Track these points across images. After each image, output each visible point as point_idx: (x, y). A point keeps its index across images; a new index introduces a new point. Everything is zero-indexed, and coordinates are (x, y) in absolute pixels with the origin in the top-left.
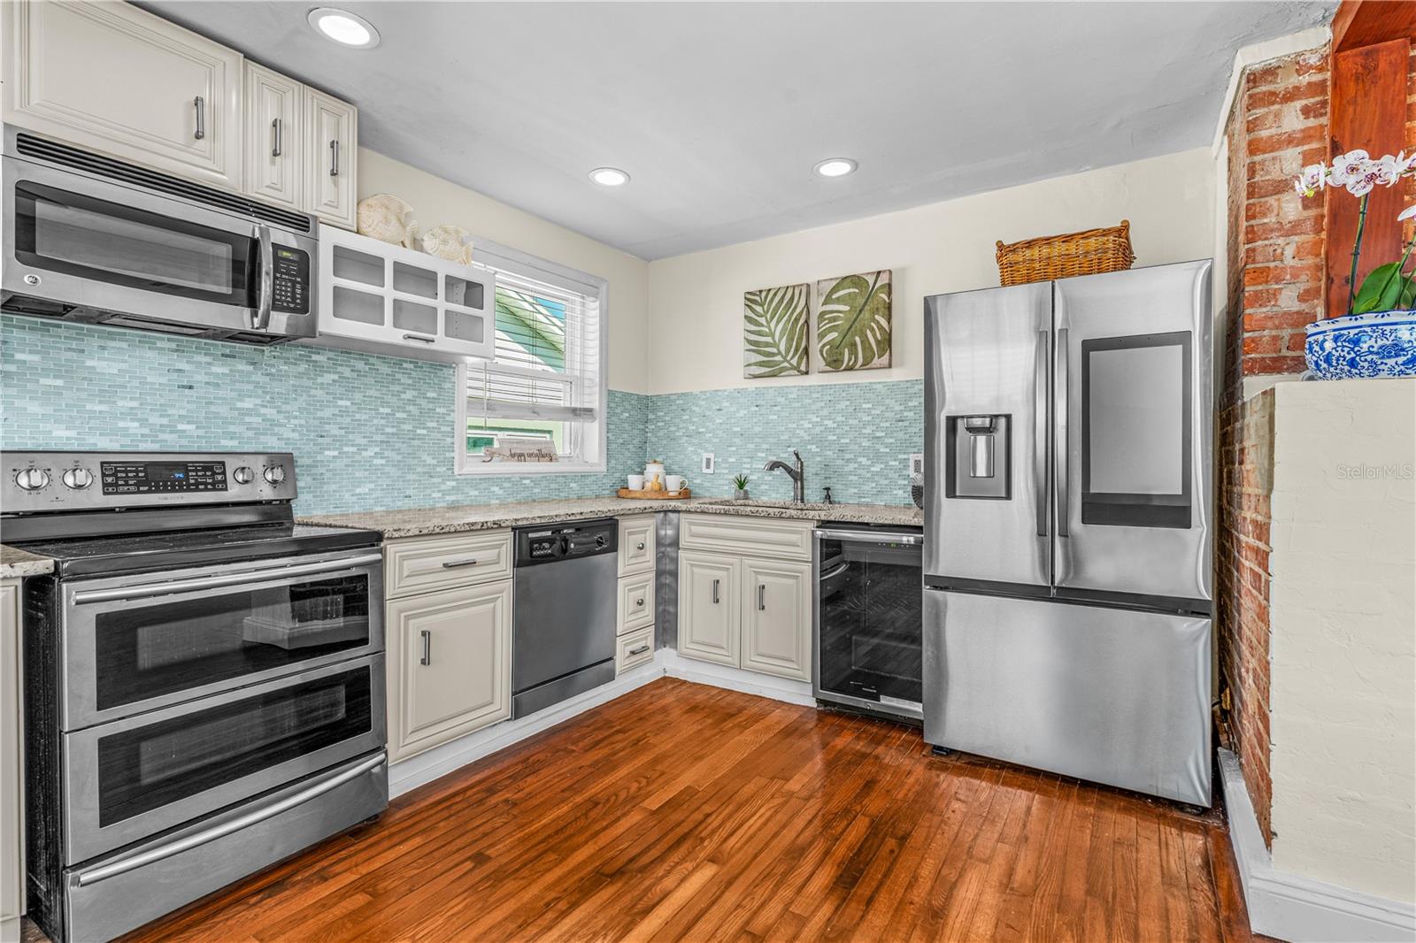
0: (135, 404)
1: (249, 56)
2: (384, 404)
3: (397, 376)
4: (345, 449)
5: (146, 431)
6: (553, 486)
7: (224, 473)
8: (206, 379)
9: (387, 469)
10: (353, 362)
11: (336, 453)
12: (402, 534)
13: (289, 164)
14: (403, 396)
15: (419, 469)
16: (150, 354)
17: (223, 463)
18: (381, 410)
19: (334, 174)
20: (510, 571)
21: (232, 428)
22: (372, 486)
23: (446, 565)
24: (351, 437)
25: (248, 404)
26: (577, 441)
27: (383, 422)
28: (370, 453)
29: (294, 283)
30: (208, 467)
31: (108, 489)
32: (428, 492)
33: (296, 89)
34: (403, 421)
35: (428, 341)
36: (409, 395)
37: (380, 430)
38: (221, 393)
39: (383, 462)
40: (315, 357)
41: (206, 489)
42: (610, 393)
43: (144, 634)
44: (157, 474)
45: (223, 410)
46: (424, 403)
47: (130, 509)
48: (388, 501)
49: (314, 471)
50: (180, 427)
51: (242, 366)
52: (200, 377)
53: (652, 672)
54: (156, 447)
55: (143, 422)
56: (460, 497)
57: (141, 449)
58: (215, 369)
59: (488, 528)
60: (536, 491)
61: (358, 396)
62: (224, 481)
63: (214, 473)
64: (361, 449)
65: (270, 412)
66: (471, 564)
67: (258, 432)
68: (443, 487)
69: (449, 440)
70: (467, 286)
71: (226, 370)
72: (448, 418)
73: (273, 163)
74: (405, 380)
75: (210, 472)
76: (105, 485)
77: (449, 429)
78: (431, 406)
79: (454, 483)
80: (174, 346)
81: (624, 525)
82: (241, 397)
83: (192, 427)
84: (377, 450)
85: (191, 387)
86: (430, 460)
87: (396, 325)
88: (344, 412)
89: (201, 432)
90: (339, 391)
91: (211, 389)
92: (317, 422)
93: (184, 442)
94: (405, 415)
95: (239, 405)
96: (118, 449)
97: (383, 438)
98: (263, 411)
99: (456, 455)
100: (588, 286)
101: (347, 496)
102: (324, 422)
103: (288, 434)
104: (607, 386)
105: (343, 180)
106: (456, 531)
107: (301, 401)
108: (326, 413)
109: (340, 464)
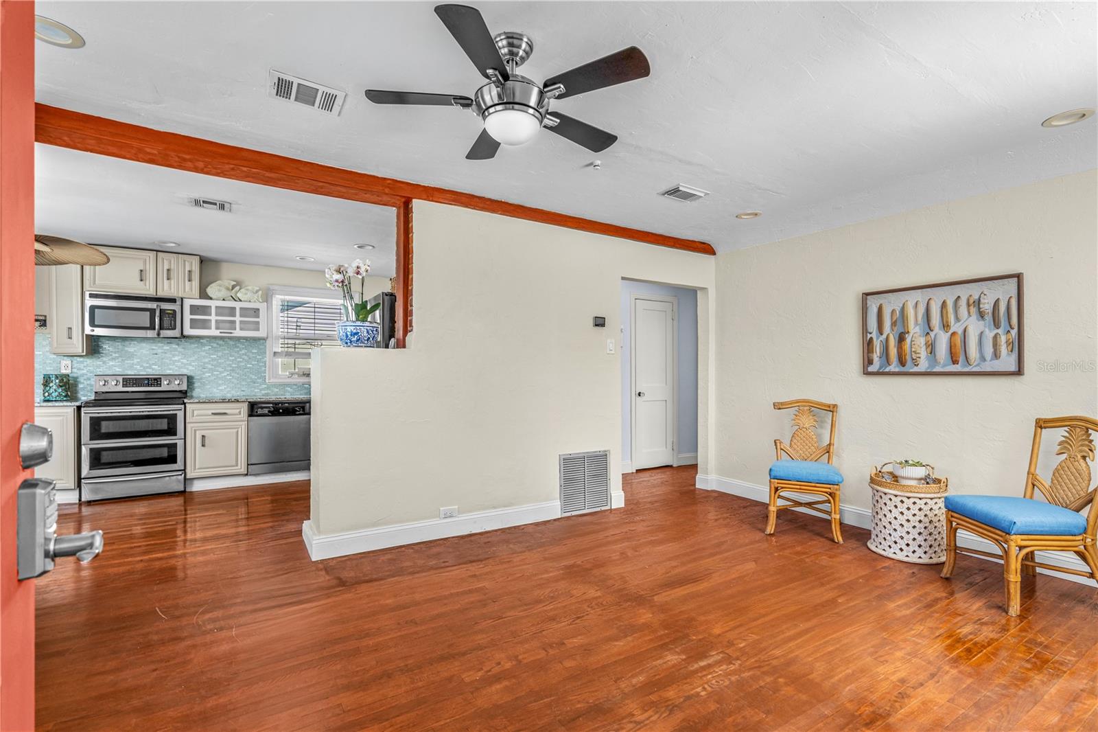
0: (139, 360)
1: (157, 251)
2: (231, 356)
3: (238, 345)
4: (215, 373)
5: (142, 368)
7: (161, 381)
8: (162, 351)
9: (233, 380)
10: (217, 341)
11: (210, 374)
13: (173, 283)
14: (240, 352)
15: (248, 380)
17: (161, 378)
18: (230, 358)
19: (189, 281)
22: (226, 386)
23: (213, 414)
24: (217, 368)
25: (176, 358)
27: (231, 362)
28: (225, 374)
29: (171, 320)
30: (155, 379)
31: (124, 386)
32: (253, 389)
33: (175, 256)
34: (241, 362)
35: (231, 333)
36: (243, 352)
37: (230, 365)
38: (167, 355)
39: (231, 377)
40: (202, 341)
41: (151, 386)
43: (104, 424)
44: (137, 381)
45: (168, 361)
46: (251, 355)
47: (133, 392)
48: (233, 392)
49: (201, 381)
50: (153, 367)
51: (174, 346)
52: (160, 351)
54: (145, 373)
55: (142, 366)
57: (137, 374)
58: (164, 348)
61: (220, 354)
62: (160, 384)
64: (221, 373)
65: (185, 361)
66: (225, 414)
67: (180, 368)
68: (260, 388)
69: (264, 369)
71: (168, 348)
72: (263, 360)
73: (167, 284)
74: (241, 346)
75: (157, 381)
76: (123, 384)
77: (264, 364)
78: (254, 355)
79: (265, 386)
80: (151, 341)
82: (174, 356)
83: (156, 367)
84: (228, 373)
85: (156, 354)
86: (253, 377)
87: (217, 328)
88: (213, 360)
89: (159, 368)
90: (211, 352)
91: (163, 354)
92: (202, 364)
93: (153, 371)
94: (241, 360)
95: (173, 359)
96: (133, 373)
97: (231, 368)
98: (182, 360)
99: (267, 375)
101: (215, 390)
102: (205, 363)
103: (191, 368)
105: (193, 282)
106: (216, 402)
107: (196, 357)
108: (207, 360)
109: (213, 378)
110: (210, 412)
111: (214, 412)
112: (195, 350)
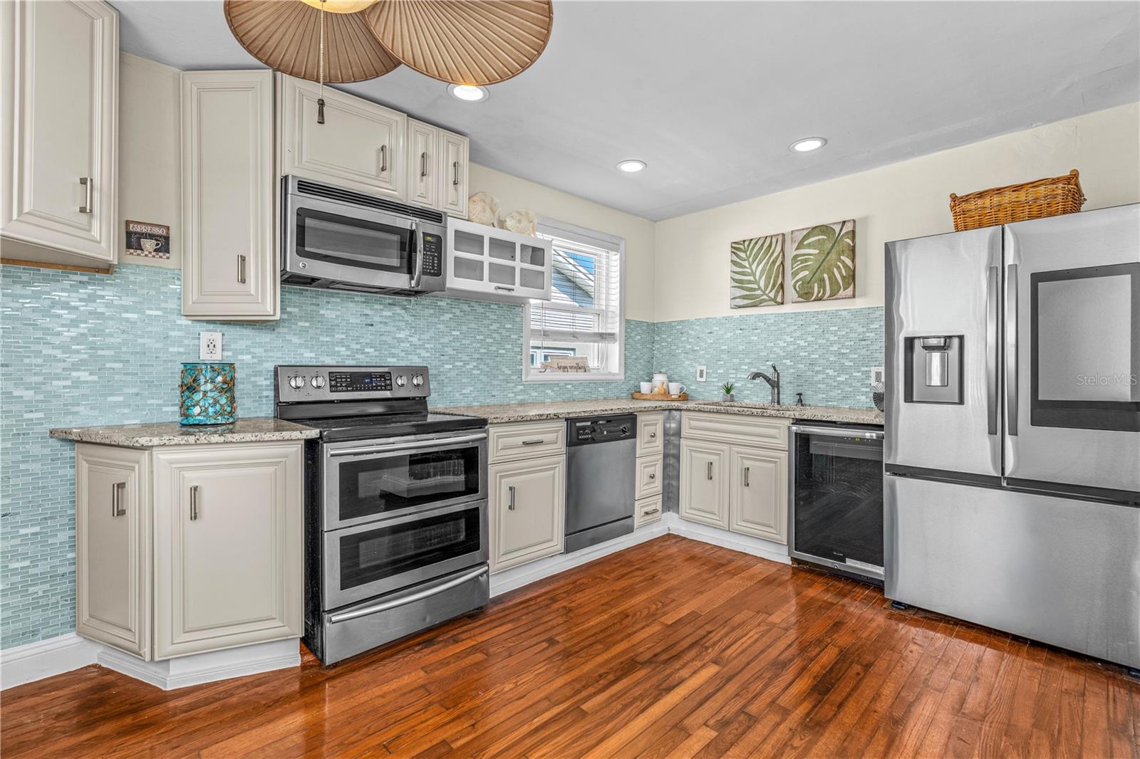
0: (344, 336)
2: (480, 333)
4: (456, 364)
5: (349, 353)
6: (587, 390)
7: (390, 379)
8: (380, 319)
9: (481, 377)
10: (462, 305)
11: (451, 366)
12: (498, 420)
13: (430, 179)
14: (491, 327)
15: (501, 377)
16: (351, 305)
17: (390, 373)
18: (478, 337)
19: (455, 183)
20: (564, 449)
21: (393, 351)
22: (472, 388)
23: (524, 443)
24: (460, 355)
25: (402, 335)
26: (603, 357)
27: (479, 345)
28: (470, 366)
29: (434, 256)
30: (382, 375)
31: (334, 388)
32: (506, 393)
33: (435, 131)
34: (490, 345)
35: (509, 290)
36: (494, 327)
37: (477, 350)
38: (388, 328)
39: (479, 372)
40: (439, 303)
41: (381, 390)
42: (628, 321)
43: (362, 476)
44: (357, 379)
45: (388, 339)
46: (503, 332)
47: (342, 401)
48: (481, 399)
49: (439, 378)
50: (367, 350)
51: (398, 310)
52: (377, 319)
53: (660, 529)
54: (354, 363)
55: (348, 347)
56: (526, 397)
57: (346, 364)
58: (385, 313)
59: (551, 419)
60: (576, 393)
61: (464, 328)
62: (391, 385)
63: (385, 380)
64: (466, 363)
65: (414, 340)
66: (541, 442)
67: (408, 353)
68: (515, 390)
69: (519, 357)
70: (533, 252)
71: (390, 314)
72: (519, 342)
73: (422, 180)
74: (493, 317)
75: (382, 379)
76: (331, 386)
77: (519, 349)
78: (508, 334)
79: (521, 387)
80: (363, 299)
81: (641, 419)
82: (399, 329)
83: (372, 350)
84: (475, 364)
85: (372, 325)
86: (507, 372)
87: (491, 280)
88: (456, 339)
89: (377, 353)
90: (453, 325)
91: (382, 326)
92: (440, 346)
93: (368, 360)
94: (491, 340)
95: (398, 335)
96: (335, 364)
97: (478, 356)
98: (410, 339)
99: (523, 367)
100: (611, 244)
101: (457, 394)
102: (444, 345)
103: (424, 354)
104: (624, 316)
105: (460, 187)
106: (531, 420)
107: (431, 333)
108: (446, 340)
109: (453, 373)
110: (520, 440)
111: (527, 439)
112: (430, 320)
